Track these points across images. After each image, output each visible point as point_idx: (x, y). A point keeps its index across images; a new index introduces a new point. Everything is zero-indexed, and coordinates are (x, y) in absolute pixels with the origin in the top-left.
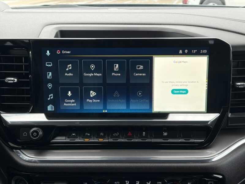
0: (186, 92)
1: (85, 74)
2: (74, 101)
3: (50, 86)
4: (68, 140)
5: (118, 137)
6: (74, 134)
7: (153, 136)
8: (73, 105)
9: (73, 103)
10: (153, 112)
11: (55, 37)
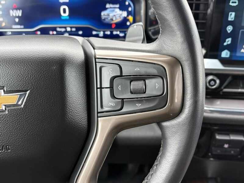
3: (229, 29)
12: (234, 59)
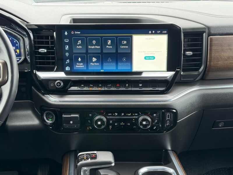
0: (154, 58)
1: (90, 47)
2: (82, 64)
3: (67, 54)
4: (79, 89)
5: (111, 87)
6: (83, 85)
7: (133, 86)
8: (82, 66)
9: (82, 65)
10: (133, 71)
11: (70, 23)
12: (73, 71)
